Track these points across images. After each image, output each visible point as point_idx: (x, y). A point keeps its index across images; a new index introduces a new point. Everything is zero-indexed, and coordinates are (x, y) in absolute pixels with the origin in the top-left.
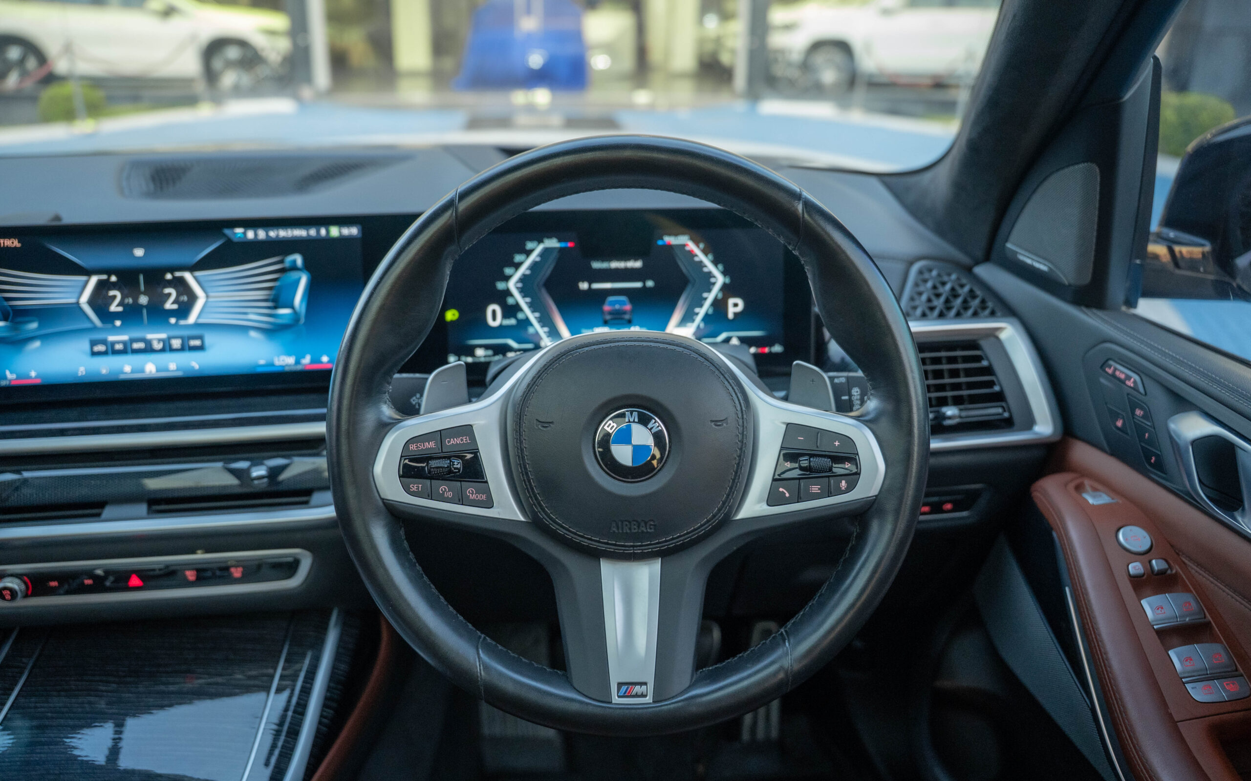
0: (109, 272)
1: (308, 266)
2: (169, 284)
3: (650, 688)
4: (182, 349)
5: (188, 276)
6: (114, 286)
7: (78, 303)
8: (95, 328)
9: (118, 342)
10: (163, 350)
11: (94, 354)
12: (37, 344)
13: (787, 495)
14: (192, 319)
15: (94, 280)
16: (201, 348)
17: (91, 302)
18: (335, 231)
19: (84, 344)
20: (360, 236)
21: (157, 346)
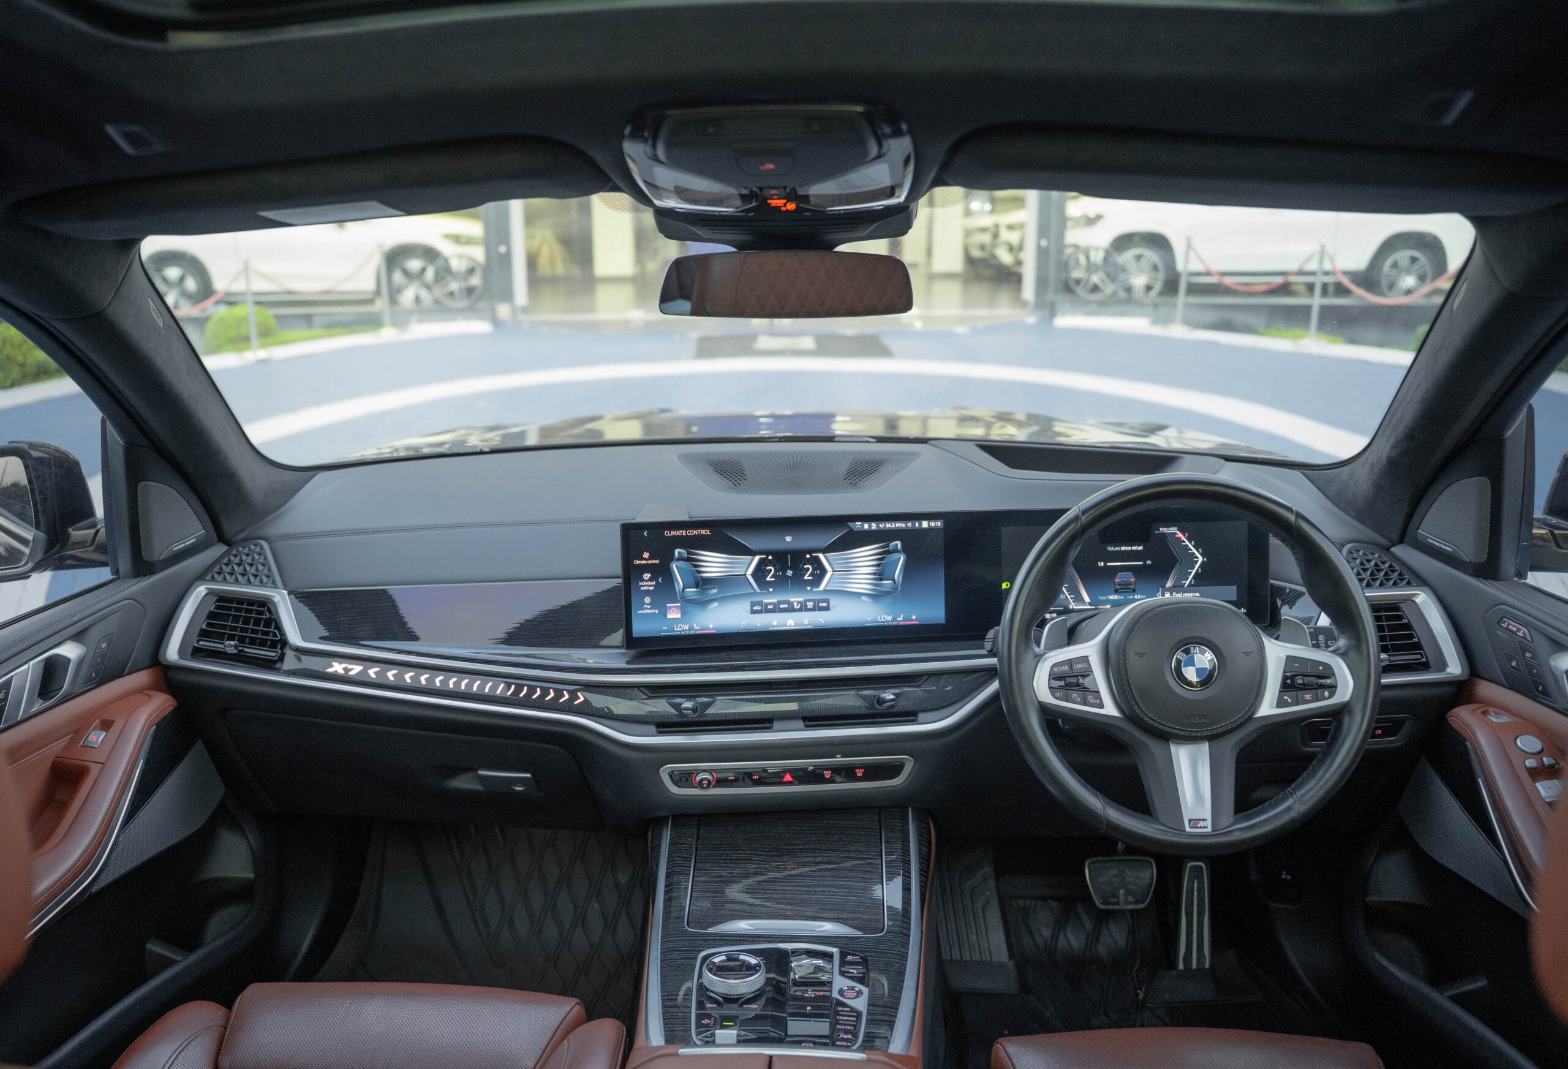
0: (767, 553)
1: (905, 550)
2: (808, 561)
3: (1209, 823)
4: (813, 609)
5: (821, 556)
6: (770, 563)
7: (745, 575)
8: (755, 593)
9: (770, 604)
10: (800, 610)
11: (753, 612)
12: (716, 604)
13: (1290, 701)
14: (822, 587)
15: (757, 558)
16: (827, 608)
17: (754, 575)
18: (925, 524)
19: (746, 605)
20: (942, 527)
21: (796, 606)
